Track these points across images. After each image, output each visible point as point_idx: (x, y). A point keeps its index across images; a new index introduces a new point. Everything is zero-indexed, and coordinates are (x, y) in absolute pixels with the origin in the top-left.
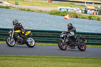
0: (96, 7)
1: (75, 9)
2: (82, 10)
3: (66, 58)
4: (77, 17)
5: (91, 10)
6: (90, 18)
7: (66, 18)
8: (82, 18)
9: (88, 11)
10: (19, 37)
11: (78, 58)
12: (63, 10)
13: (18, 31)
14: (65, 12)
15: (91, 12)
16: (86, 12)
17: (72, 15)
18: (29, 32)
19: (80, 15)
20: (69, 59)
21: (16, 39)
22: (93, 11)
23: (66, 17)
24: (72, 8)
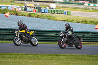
0: (35, 5)
1: (15, 7)
2: (22, 8)
3: (6, 54)
4: (17, 15)
5: (31, 7)
6: (30, 15)
7: (6, 16)
8: (22, 15)
9: (28, 9)
10: (24, 36)
11: (18, 55)
12: (3, 8)
13: (23, 31)
14: (5, 10)
15: (30, 9)
16: (26, 10)
17: (12, 12)
18: (32, 32)
19: (20, 12)
20: (9, 56)
21: (21, 39)
22: (33, 9)
23: (6, 14)
24: (12, 6)
